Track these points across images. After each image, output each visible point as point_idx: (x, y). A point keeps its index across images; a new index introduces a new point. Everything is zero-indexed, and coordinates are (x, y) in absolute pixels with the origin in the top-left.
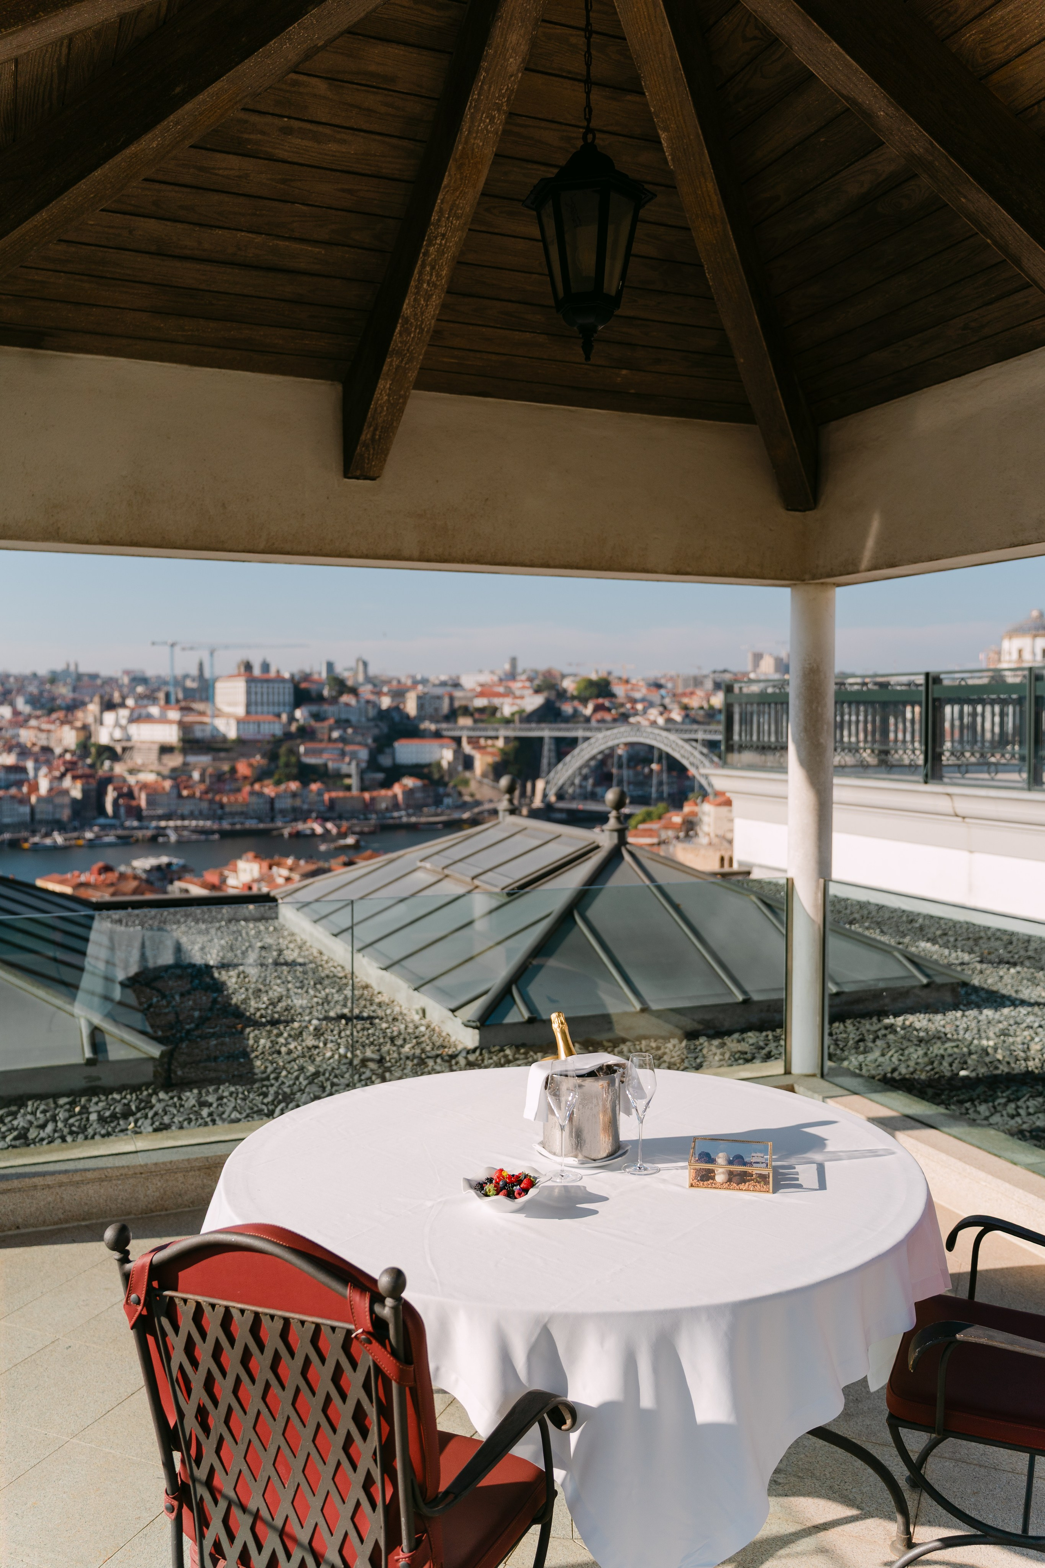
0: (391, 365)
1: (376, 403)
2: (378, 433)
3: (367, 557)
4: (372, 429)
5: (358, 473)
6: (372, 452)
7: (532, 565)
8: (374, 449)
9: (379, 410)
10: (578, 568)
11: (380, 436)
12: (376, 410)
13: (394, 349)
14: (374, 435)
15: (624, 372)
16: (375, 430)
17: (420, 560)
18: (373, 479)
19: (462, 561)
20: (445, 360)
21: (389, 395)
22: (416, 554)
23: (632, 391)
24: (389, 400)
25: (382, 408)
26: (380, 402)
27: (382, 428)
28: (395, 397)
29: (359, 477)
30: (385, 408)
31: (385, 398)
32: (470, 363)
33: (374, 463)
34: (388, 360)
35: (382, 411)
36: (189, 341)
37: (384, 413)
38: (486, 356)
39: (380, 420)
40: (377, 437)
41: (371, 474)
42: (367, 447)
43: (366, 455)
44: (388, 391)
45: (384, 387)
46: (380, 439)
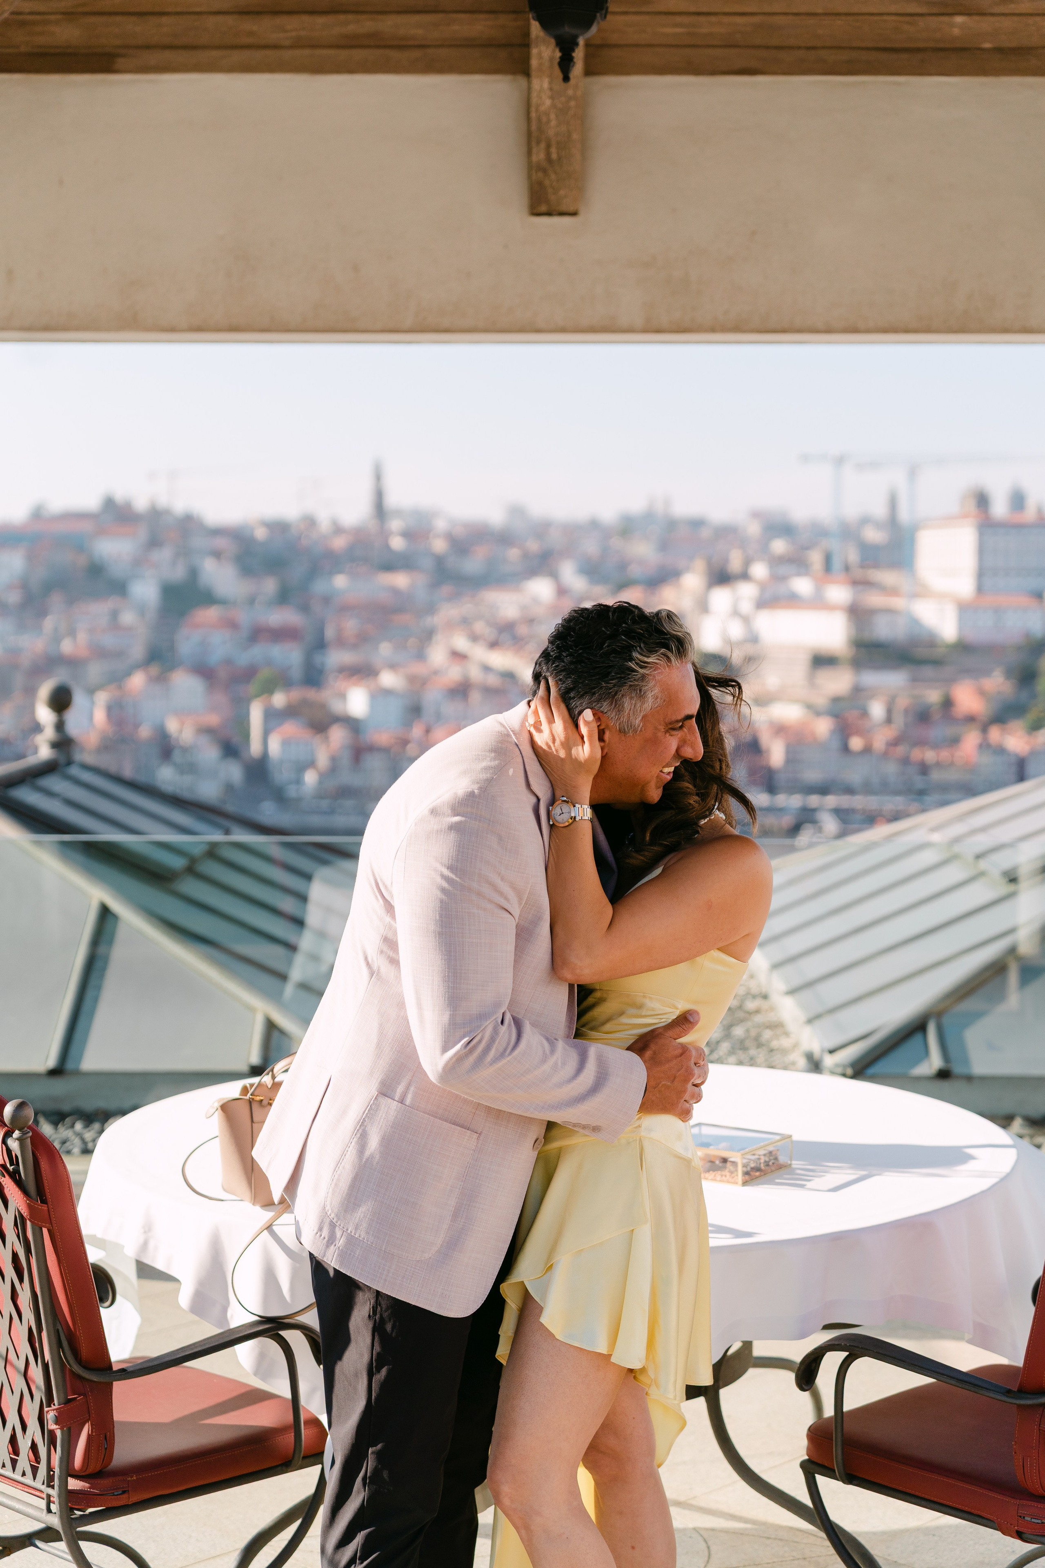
0: (540, 57)
1: (537, 110)
2: (554, 150)
3: (563, 330)
4: (543, 145)
5: (543, 208)
6: (553, 176)
7: (828, 330)
8: (556, 172)
9: (544, 119)
10: (907, 330)
11: (558, 154)
12: (539, 120)
14: (548, 155)
15: (959, 19)
16: (548, 146)
17: (645, 331)
18: (574, 214)
19: (713, 330)
21: (552, 98)
22: (639, 322)
23: (987, 45)
24: (554, 106)
25: (547, 114)
26: (542, 108)
27: (558, 143)
28: (563, 99)
29: (549, 214)
30: (553, 116)
31: (548, 102)
32: (704, 30)
33: (562, 192)
34: (534, 51)
35: (549, 121)
36: (298, 44)
37: (553, 123)
38: (726, 19)
39: (551, 133)
40: (554, 156)
41: (564, 208)
42: (545, 171)
43: (547, 182)
44: (549, 93)
45: (541, 86)
46: (560, 158)
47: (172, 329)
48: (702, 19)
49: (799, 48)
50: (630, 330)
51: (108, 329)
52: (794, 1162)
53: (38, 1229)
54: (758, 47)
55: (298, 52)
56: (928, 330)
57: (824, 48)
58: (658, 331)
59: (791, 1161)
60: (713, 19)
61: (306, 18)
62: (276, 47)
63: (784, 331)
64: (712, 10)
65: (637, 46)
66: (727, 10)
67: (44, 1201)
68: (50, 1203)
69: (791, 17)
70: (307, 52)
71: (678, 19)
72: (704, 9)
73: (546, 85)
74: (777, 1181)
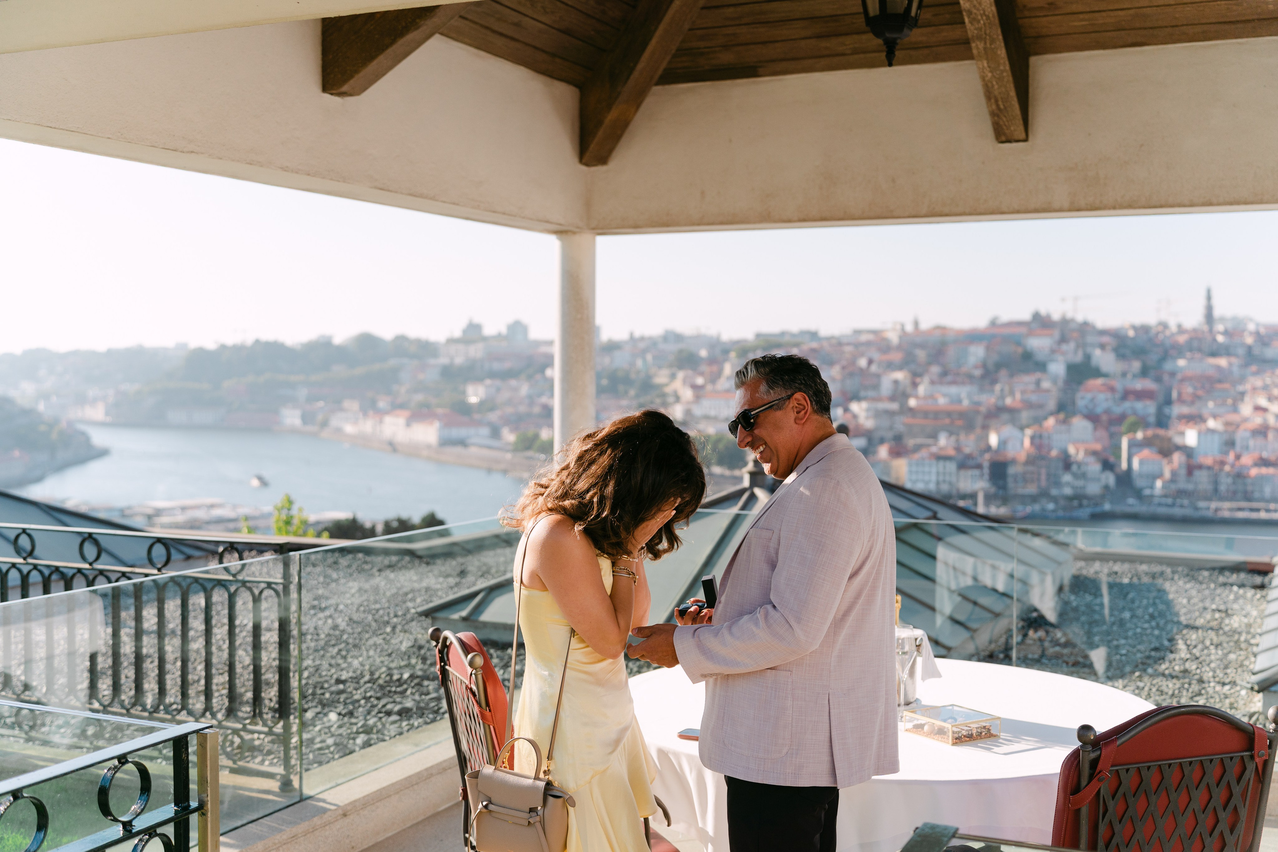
0: (978, 48)
1: (984, 80)
2: (1000, 103)
4: (993, 100)
5: (1003, 139)
6: (1004, 119)
7: (1192, 205)
8: (1005, 116)
9: (990, 85)
10: (1246, 203)
11: (1004, 105)
12: (987, 85)
13: (973, 36)
14: (998, 106)
16: (996, 101)
17: (1070, 210)
18: (1024, 140)
19: (1114, 208)
20: (1076, 24)
21: (991, 72)
22: (1066, 205)
24: (993, 76)
25: (992, 82)
26: (987, 79)
27: (1002, 98)
28: (998, 72)
29: (1009, 141)
30: (994, 83)
31: (990, 75)
32: (1101, 22)
33: (1012, 128)
34: (973, 45)
35: (993, 86)
36: (855, 52)
37: (996, 87)
38: (1112, 14)
39: (996, 93)
40: (1002, 107)
41: (1016, 138)
42: (998, 116)
43: (1001, 123)
44: (988, 69)
45: (983, 66)
46: (1005, 108)
47: (789, 221)
48: (1097, 15)
49: (1166, 27)
50: (1060, 210)
51: (755, 222)
52: (1001, 734)
53: (487, 726)
54: (1140, 29)
55: (856, 57)
56: (1261, 202)
57: (1183, 25)
58: (1079, 210)
59: (1000, 733)
60: (1104, 14)
61: (856, 37)
62: (843, 55)
63: (1161, 206)
64: (1102, 9)
65: (1061, 35)
66: (1111, 8)
67: (490, 711)
68: (492, 712)
69: (1155, 8)
70: (862, 56)
71: (1081, 16)
72: (1097, 9)
73: (986, 65)
74: (979, 745)
